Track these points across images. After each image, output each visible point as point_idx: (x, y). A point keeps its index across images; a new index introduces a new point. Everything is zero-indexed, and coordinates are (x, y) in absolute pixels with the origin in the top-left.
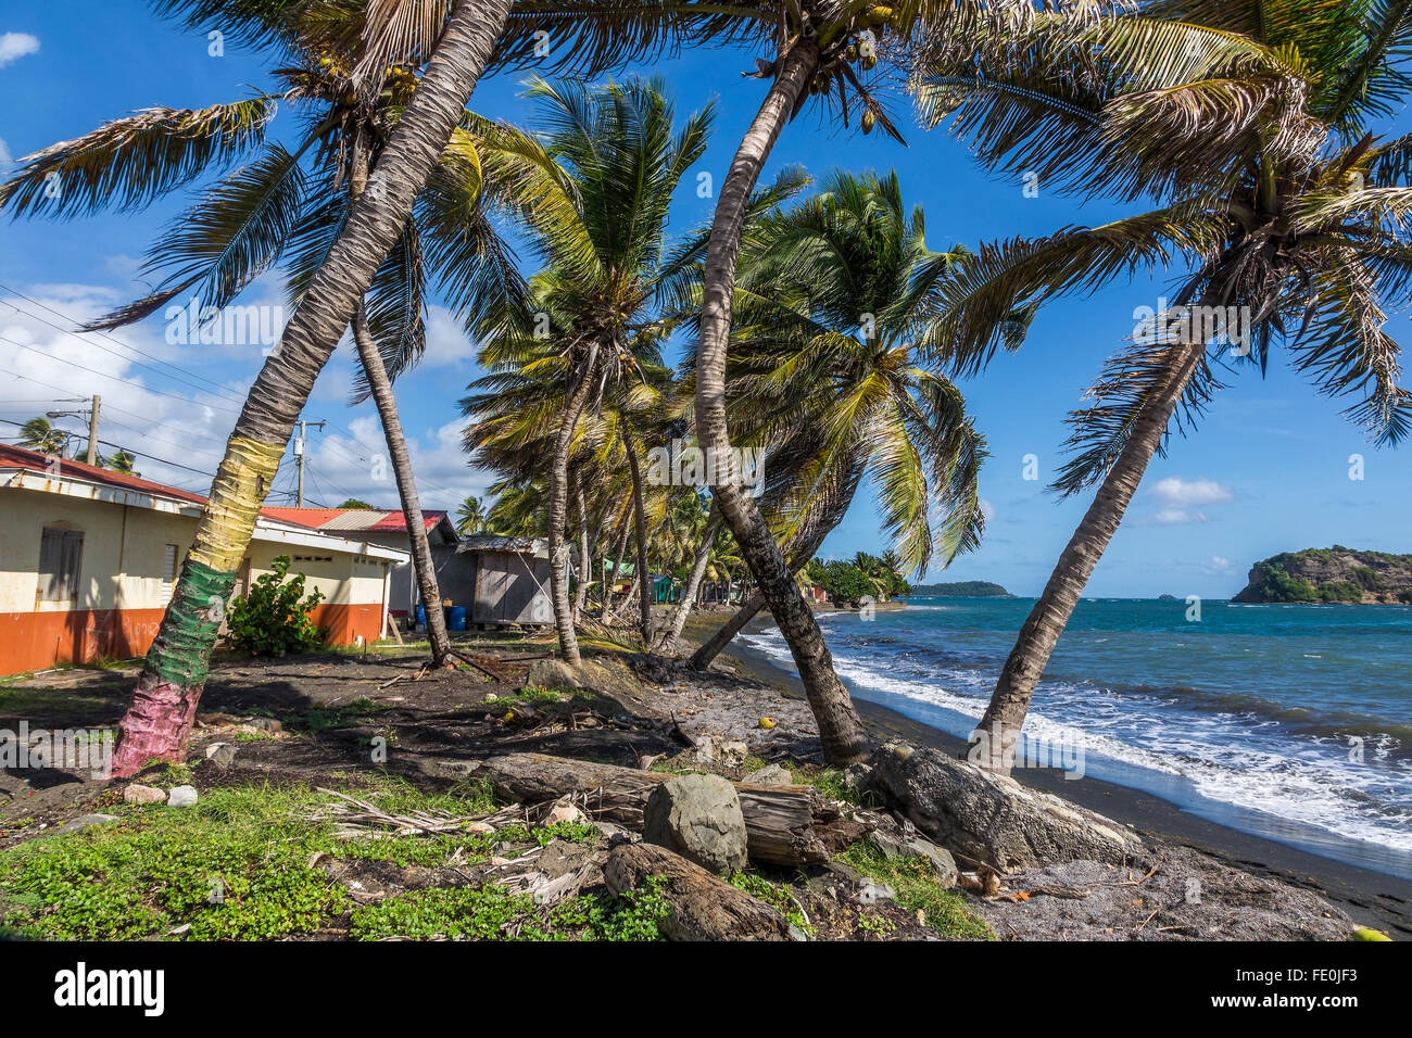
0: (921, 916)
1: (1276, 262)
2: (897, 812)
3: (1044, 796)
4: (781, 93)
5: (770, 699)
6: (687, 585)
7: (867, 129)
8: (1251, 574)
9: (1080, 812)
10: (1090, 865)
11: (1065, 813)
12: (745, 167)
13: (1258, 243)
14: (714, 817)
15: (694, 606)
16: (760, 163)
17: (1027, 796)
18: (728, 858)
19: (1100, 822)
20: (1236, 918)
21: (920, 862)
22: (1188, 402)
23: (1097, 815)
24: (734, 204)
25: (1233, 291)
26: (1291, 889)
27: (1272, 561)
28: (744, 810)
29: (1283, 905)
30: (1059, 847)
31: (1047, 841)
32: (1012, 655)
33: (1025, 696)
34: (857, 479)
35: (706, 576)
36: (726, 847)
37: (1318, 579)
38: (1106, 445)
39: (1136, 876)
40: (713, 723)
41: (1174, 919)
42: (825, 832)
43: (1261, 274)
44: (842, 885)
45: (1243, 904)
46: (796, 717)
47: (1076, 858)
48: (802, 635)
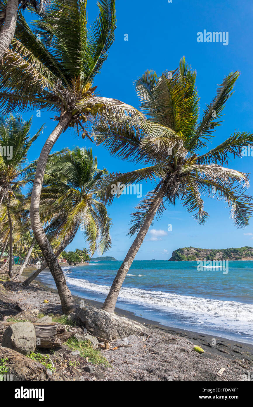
0: (87, 358)
1: (177, 180)
2: (82, 327)
3: (122, 318)
4: (61, 125)
5: (48, 294)
6: (25, 259)
7: (83, 137)
8: (173, 253)
9: (131, 322)
10: (133, 337)
11: (127, 322)
12: (50, 143)
13: (174, 176)
14: (26, 335)
15: (26, 265)
16: (54, 143)
17: (118, 318)
18: (30, 348)
19: (136, 324)
20: (168, 347)
21: (88, 342)
22: (158, 212)
23: (136, 322)
24: (46, 153)
25: (168, 186)
26: (180, 337)
27: (177, 251)
28: (36, 332)
29: (179, 342)
30: (126, 332)
31: (123, 331)
32: (115, 279)
33: (118, 290)
34: (77, 229)
35: (31, 256)
36: (29, 345)
37: (187, 255)
38: (140, 222)
39: (145, 338)
40: (30, 302)
41: (153, 350)
42: (61, 336)
43: (174, 183)
44: (65, 352)
45: (170, 343)
46: (55, 299)
47: (130, 335)
48: (58, 275)
